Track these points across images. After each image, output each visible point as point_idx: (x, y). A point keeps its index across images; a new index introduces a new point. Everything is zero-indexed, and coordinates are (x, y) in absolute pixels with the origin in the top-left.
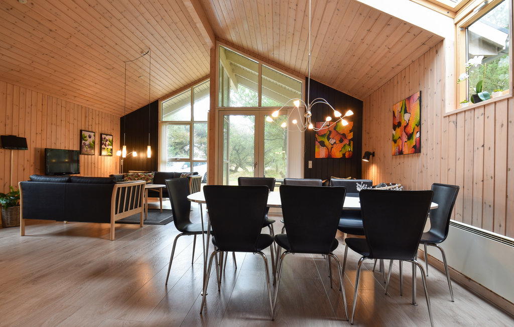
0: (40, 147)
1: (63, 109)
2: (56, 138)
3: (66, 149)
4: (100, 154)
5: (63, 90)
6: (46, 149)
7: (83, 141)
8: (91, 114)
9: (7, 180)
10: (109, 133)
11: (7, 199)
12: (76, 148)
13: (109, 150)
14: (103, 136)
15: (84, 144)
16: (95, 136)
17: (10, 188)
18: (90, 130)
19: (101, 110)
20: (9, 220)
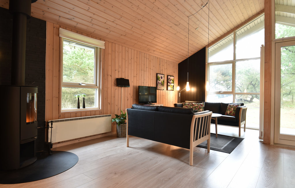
0: (136, 85)
1: (148, 60)
2: (144, 80)
3: (149, 86)
4: (167, 90)
5: (148, 47)
6: (139, 86)
7: (158, 81)
8: (162, 62)
9: (119, 106)
10: (172, 75)
11: (119, 119)
12: (154, 85)
13: (172, 86)
14: (169, 77)
15: (159, 82)
16: (164, 77)
17: (121, 112)
18: (162, 73)
19: (167, 59)
20: (120, 133)
